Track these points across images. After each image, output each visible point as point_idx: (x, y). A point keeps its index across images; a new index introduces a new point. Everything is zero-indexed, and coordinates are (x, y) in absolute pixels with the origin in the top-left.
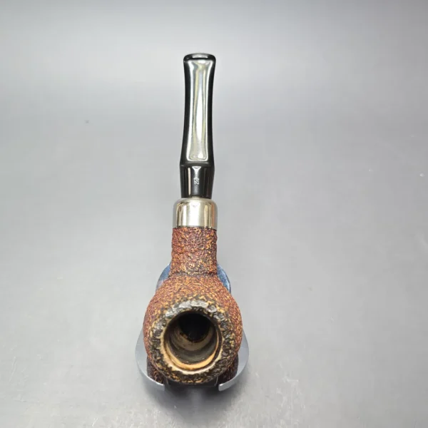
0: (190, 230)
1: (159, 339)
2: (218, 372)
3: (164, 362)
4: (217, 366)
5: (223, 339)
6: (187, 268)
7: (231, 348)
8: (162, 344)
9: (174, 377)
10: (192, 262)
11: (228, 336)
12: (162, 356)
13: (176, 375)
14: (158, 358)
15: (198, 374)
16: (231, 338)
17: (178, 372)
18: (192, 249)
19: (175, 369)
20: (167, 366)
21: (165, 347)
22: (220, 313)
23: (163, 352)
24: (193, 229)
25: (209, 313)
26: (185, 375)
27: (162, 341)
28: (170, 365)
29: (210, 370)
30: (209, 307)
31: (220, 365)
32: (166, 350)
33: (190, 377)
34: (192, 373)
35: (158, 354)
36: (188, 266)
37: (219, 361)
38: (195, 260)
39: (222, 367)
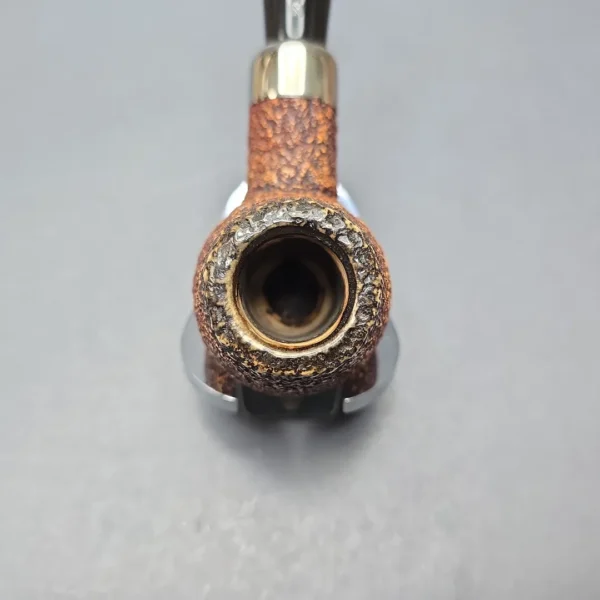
0: (285, 102)
1: (224, 285)
2: (348, 353)
3: (234, 332)
4: (345, 342)
5: (360, 286)
6: (280, 179)
7: (375, 304)
8: (229, 294)
9: (256, 363)
10: (289, 165)
11: (368, 280)
12: (228, 318)
13: (259, 360)
14: (221, 324)
15: (306, 358)
16: (376, 283)
17: (264, 352)
18: (289, 143)
19: (256, 345)
20: (240, 339)
21: (235, 302)
22: (352, 231)
23: (232, 311)
24: (290, 101)
25: (329, 231)
26: (278, 359)
27: (229, 288)
28: (246, 339)
29: (331, 349)
30: (329, 218)
31: (353, 340)
32: (238, 309)
33: (289, 362)
34: (294, 355)
35: (220, 317)
36: (280, 176)
37: (351, 329)
38: (294, 163)
39: (357, 343)
